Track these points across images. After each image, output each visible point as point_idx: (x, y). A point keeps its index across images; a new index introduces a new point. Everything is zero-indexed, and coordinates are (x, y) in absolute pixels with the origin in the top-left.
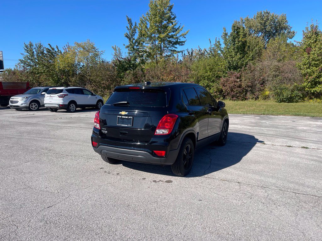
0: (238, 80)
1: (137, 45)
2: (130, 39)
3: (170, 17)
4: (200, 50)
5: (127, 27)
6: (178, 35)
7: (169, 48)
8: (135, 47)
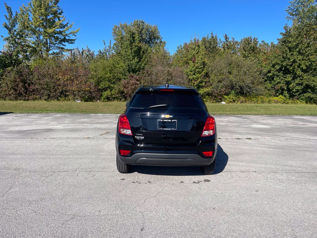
0: (139, 83)
1: (19, 38)
2: (10, 31)
3: (57, 11)
4: (88, 50)
5: (6, 16)
6: (67, 33)
7: (57, 45)
8: (17, 40)
